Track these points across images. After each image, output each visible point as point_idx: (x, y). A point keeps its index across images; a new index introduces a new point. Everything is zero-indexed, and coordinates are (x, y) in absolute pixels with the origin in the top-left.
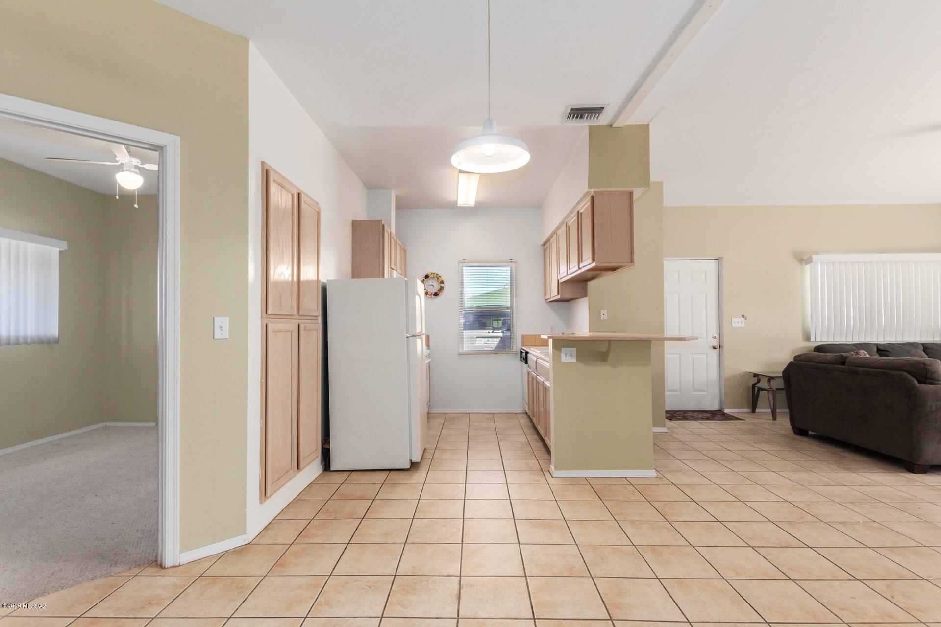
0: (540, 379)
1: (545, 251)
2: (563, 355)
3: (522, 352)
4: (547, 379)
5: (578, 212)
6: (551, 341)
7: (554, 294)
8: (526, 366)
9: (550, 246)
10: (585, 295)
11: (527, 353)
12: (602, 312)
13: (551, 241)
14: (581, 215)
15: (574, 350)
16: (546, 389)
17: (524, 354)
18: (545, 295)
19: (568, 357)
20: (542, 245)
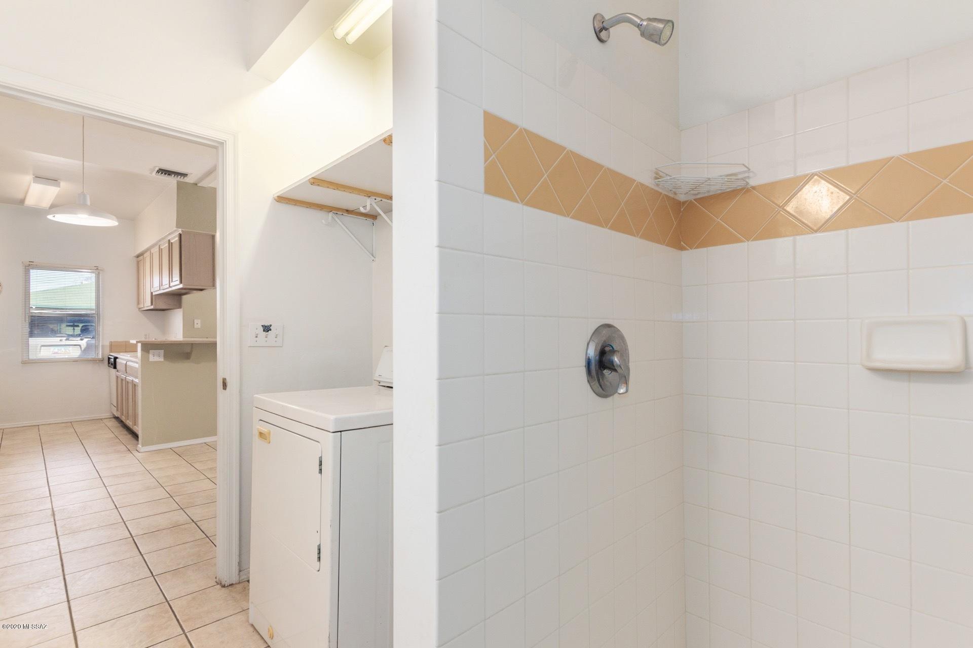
0: (130, 378)
1: (138, 263)
2: (151, 356)
3: (109, 358)
4: (136, 377)
5: (169, 240)
6: (139, 345)
7: (148, 304)
8: (113, 371)
9: (144, 259)
10: (180, 306)
11: (116, 358)
12: (196, 321)
13: (145, 255)
14: (172, 245)
15: (162, 352)
16: (135, 386)
17: (112, 360)
18: (138, 303)
19: (156, 357)
20: (135, 257)
